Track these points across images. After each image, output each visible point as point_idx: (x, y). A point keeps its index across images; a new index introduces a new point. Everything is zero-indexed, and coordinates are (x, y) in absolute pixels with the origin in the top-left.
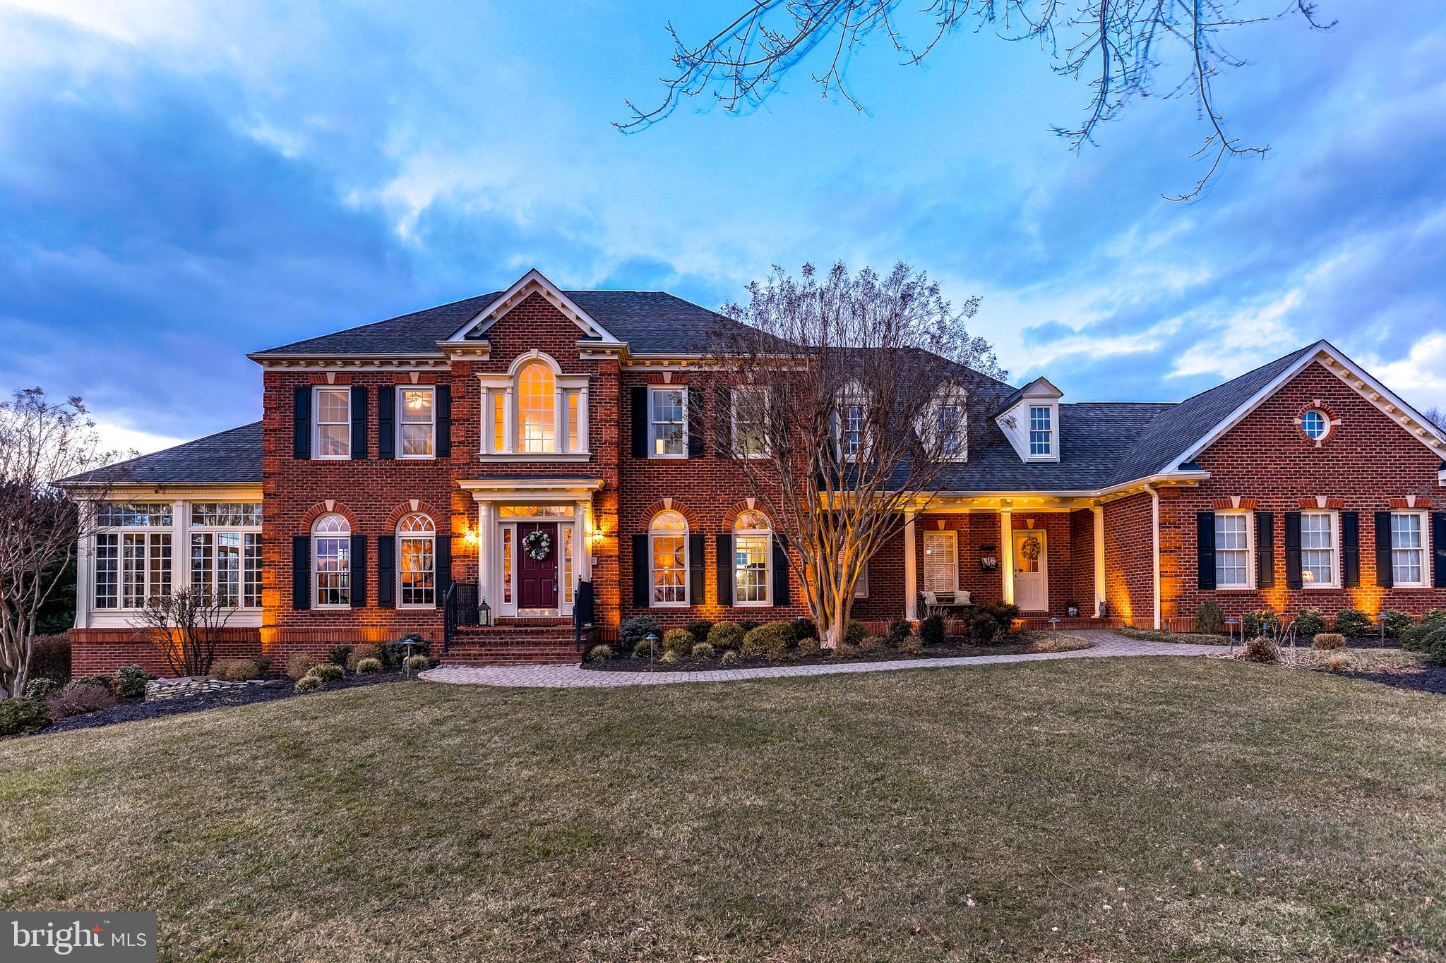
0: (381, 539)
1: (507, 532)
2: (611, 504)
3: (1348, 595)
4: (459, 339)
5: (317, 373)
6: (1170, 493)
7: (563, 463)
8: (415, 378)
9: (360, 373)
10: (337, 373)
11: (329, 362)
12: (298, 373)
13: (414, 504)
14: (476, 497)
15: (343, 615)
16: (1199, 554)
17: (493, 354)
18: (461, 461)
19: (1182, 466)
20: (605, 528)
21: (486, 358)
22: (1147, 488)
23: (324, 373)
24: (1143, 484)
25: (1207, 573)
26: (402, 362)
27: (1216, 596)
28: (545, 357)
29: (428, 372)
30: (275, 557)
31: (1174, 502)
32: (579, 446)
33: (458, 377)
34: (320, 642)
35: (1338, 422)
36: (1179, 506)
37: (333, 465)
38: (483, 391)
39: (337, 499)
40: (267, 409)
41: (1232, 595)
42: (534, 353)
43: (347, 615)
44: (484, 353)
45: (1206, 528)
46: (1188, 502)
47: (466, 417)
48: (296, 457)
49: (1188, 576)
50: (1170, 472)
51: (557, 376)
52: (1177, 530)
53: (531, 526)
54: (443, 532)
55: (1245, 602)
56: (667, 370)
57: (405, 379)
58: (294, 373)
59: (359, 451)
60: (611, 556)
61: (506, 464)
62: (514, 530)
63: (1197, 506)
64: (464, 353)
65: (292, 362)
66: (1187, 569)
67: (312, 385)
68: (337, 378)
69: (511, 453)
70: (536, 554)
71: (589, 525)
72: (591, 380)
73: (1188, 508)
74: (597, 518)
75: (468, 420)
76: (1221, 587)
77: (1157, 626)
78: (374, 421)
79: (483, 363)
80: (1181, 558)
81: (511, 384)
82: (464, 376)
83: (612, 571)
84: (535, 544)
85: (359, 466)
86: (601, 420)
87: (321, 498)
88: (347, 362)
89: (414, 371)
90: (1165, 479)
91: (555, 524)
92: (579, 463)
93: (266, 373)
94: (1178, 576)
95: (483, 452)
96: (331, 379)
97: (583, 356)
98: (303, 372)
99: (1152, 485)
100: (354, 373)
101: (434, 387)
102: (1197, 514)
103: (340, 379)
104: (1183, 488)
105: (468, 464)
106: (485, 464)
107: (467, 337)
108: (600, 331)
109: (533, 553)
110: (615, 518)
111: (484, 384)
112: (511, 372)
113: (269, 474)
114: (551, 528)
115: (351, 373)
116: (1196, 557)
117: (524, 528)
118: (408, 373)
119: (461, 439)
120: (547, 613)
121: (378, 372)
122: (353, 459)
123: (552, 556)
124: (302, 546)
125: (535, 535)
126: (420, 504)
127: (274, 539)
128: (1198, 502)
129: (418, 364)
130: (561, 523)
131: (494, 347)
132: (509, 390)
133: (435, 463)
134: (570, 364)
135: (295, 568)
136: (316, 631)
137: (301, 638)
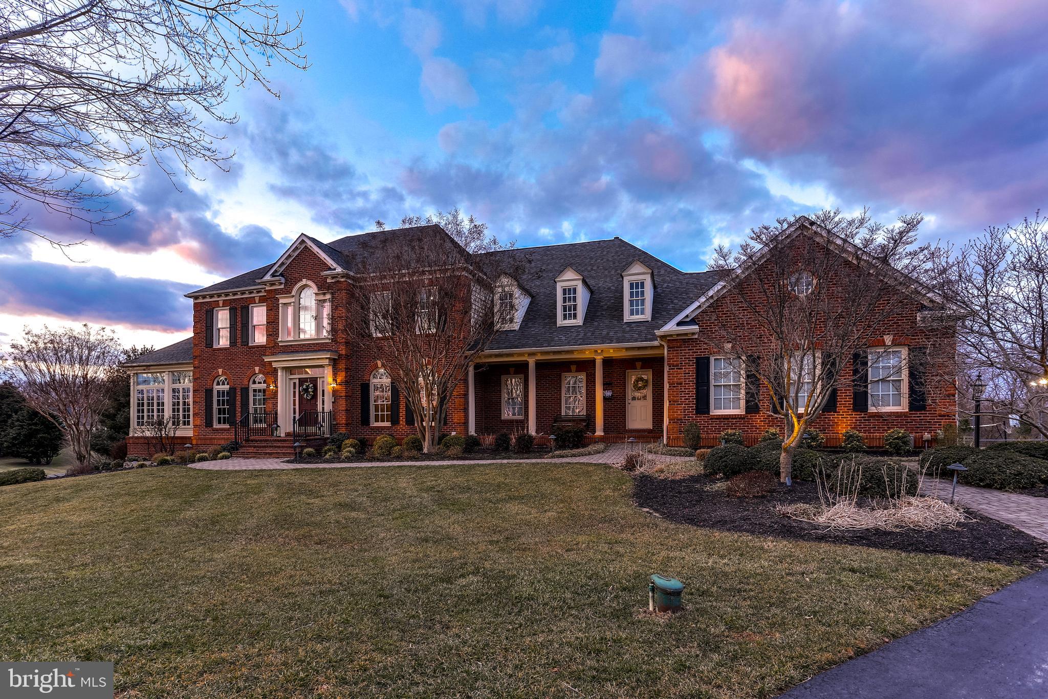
0: (242, 389)
1: (295, 384)
2: (342, 366)
3: (826, 418)
4: (268, 277)
5: (215, 302)
6: (674, 343)
7: (318, 344)
8: (257, 300)
9: (233, 299)
10: (224, 300)
11: (219, 295)
13: (257, 369)
14: (274, 365)
16: (697, 389)
17: (286, 284)
18: (271, 345)
19: (679, 324)
20: (338, 381)
21: (282, 286)
23: (218, 301)
25: (702, 403)
27: (710, 419)
28: (310, 282)
30: (198, 400)
31: (678, 350)
32: (326, 333)
33: (270, 298)
35: (820, 280)
36: (681, 353)
37: (221, 350)
38: (280, 305)
39: (225, 369)
40: (195, 322)
41: (724, 419)
42: (304, 281)
43: (228, 430)
44: (281, 284)
45: (702, 367)
46: (689, 350)
47: (273, 321)
48: (207, 349)
49: (687, 404)
50: (671, 328)
51: (315, 294)
52: (679, 370)
53: (305, 380)
55: (734, 424)
57: (252, 300)
58: (206, 302)
59: (233, 341)
60: (342, 397)
61: (291, 345)
62: (297, 381)
63: (696, 352)
64: (271, 285)
65: (204, 297)
66: (687, 399)
67: (213, 308)
68: (223, 304)
69: (293, 339)
70: (307, 395)
71: (330, 379)
72: (332, 294)
73: (688, 355)
74: (335, 375)
75: (274, 322)
76: (714, 412)
77: (664, 441)
78: (239, 325)
79: (281, 289)
80: (682, 391)
81: (293, 300)
82: (272, 297)
83: (342, 404)
84: (306, 390)
85: (234, 350)
86: (338, 317)
87: (216, 368)
88: (227, 295)
89: (256, 296)
91: (317, 378)
92: (326, 343)
93: (195, 304)
94: (679, 404)
95: (279, 340)
96: (221, 304)
97: (329, 281)
98: (209, 301)
99: (661, 338)
100: (231, 300)
101: (265, 304)
102: (695, 358)
103: (225, 303)
104: (685, 339)
105: (273, 347)
106: (282, 346)
107: (273, 275)
108: (335, 265)
110: (344, 374)
111: (281, 301)
112: (293, 293)
114: (314, 381)
115: (229, 300)
116: (694, 390)
117: (302, 381)
118: (254, 297)
119: (271, 333)
121: (241, 298)
122: (231, 346)
123: (315, 397)
124: (209, 393)
125: (306, 385)
127: (198, 391)
128: (696, 349)
129: (258, 292)
130: (320, 377)
131: (286, 280)
132: (292, 304)
133: (266, 346)
134: (322, 286)
135: (206, 406)
136: (214, 439)
137: (208, 442)
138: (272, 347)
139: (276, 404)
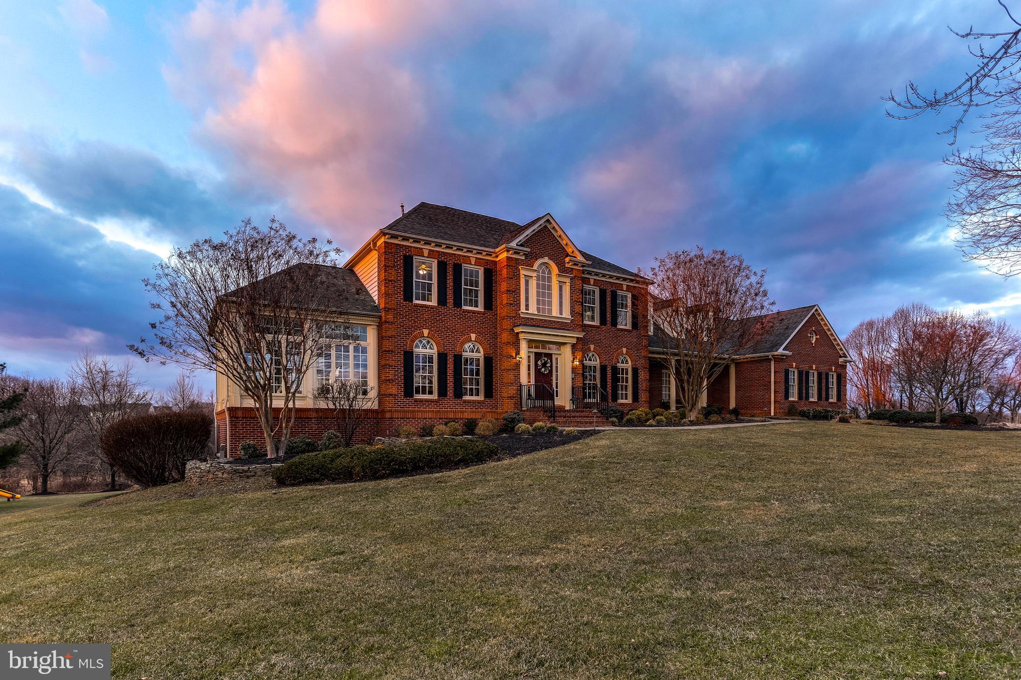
0: (455, 356)
1: (529, 357)
2: (579, 346)
4: (513, 244)
5: (417, 248)
6: (779, 359)
7: (559, 322)
8: (473, 261)
10: (431, 250)
11: (427, 243)
12: (406, 246)
13: (473, 336)
14: (521, 336)
15: (434, 402)
17: (527, 256)
18: (512, 315)
19: (784, 349)
20: (577, 359)
21: (523, 258)
22: (770, 357)
24: (770, 354)
25: (786, 394)
26: (470, 251)
27: (788, 403)
28: (551, 263)
29: (480, 259)
31: (779, 363)
32: (567, 314)
33: (510, 266)
34: (397, 418)
35: (818, 337)
36: (780, 365)
37: (427, 308)
38: (522, 276)
39: (430, 330)
42: (546, 260)
43: (436, 402)
44: (522, 254)
45: (787, 374)
46: (782, 364)
47: (513, 290)
48: (405, 300)
49: (781, 395)
50: (781, 351)
51: (557, 274)
52: (779, 375)
53: (541, 354)
54: (488, 354)
56: (592, 278)
58: (403, 245)
59: (442, 301)
60: (578, 374)
61: (533, 319)
62: (532, 355)
63: (785, 366)
64: (515, 253)
67: (414, 255)
68: (429, 253)
69: (536, 313)
72: (572, 279)
73: (782, 366)
74: (573, 353)
75: (514, 292)
76: (790, 399)
77: (772, 414)
78: (450, 283)
79: (522, 260)
80: (780, 387)
81: (535, 274)
82: (512, 266)
84: (544, 365)
85: (442, 309)
86: (575, 301)
87: (420, 328)
88: (437, 245)
89: (473, 256)
90: (780, 354)
91: (551, 354)
92: (567, 323)
93: (388, 243)
95: (523, 311)
96: (426, 253)
97: (568, 265)
98: (408, 246)
99: (772, 356)
100: (441, 253)
101: (483, 268)
102: (785, 369)
103: (432, 254)
104: (782, 358)
105: (516, 317)
106: (523, 318)
107: (518, 244)
108: (577, 253)
109: (543, 369)
110: (581, 353)
111: (522, 272)
112: (535, 267)
113: (388, 309)
114: (549, 356)
115: (438, 252)
116: (784, 386)
118: (470, 257)
119: (512, 302)
120: (548, 403)
121: (453, 254)
122: (439, 305)
123: (551, 372)
124: (409, 356)
125: (544, 360)
126: (476, 337)
127: (392, 351)
128: (785, 364)
129: (478, 253)
130: (554, 354)
132: (535, 278)
133: (484, 314)
134: (563, 270)
135: (405, 371)
136: (418, 411)
137: (409, 415)
138: (513, 317)
139: (518, 376)
